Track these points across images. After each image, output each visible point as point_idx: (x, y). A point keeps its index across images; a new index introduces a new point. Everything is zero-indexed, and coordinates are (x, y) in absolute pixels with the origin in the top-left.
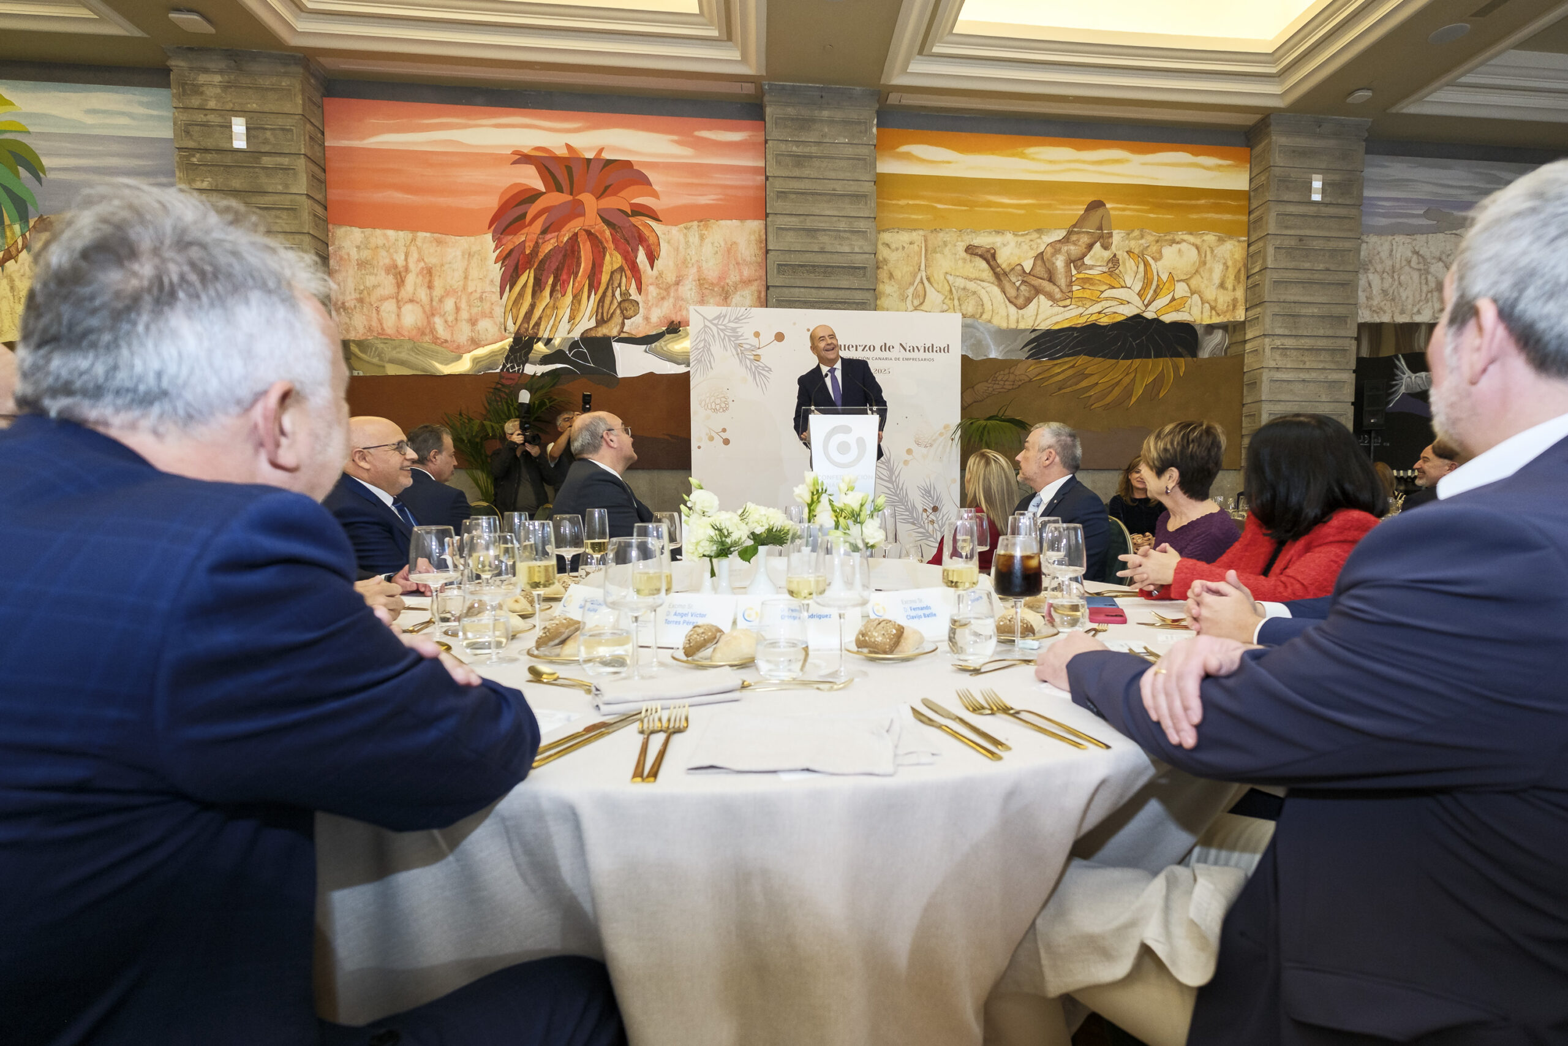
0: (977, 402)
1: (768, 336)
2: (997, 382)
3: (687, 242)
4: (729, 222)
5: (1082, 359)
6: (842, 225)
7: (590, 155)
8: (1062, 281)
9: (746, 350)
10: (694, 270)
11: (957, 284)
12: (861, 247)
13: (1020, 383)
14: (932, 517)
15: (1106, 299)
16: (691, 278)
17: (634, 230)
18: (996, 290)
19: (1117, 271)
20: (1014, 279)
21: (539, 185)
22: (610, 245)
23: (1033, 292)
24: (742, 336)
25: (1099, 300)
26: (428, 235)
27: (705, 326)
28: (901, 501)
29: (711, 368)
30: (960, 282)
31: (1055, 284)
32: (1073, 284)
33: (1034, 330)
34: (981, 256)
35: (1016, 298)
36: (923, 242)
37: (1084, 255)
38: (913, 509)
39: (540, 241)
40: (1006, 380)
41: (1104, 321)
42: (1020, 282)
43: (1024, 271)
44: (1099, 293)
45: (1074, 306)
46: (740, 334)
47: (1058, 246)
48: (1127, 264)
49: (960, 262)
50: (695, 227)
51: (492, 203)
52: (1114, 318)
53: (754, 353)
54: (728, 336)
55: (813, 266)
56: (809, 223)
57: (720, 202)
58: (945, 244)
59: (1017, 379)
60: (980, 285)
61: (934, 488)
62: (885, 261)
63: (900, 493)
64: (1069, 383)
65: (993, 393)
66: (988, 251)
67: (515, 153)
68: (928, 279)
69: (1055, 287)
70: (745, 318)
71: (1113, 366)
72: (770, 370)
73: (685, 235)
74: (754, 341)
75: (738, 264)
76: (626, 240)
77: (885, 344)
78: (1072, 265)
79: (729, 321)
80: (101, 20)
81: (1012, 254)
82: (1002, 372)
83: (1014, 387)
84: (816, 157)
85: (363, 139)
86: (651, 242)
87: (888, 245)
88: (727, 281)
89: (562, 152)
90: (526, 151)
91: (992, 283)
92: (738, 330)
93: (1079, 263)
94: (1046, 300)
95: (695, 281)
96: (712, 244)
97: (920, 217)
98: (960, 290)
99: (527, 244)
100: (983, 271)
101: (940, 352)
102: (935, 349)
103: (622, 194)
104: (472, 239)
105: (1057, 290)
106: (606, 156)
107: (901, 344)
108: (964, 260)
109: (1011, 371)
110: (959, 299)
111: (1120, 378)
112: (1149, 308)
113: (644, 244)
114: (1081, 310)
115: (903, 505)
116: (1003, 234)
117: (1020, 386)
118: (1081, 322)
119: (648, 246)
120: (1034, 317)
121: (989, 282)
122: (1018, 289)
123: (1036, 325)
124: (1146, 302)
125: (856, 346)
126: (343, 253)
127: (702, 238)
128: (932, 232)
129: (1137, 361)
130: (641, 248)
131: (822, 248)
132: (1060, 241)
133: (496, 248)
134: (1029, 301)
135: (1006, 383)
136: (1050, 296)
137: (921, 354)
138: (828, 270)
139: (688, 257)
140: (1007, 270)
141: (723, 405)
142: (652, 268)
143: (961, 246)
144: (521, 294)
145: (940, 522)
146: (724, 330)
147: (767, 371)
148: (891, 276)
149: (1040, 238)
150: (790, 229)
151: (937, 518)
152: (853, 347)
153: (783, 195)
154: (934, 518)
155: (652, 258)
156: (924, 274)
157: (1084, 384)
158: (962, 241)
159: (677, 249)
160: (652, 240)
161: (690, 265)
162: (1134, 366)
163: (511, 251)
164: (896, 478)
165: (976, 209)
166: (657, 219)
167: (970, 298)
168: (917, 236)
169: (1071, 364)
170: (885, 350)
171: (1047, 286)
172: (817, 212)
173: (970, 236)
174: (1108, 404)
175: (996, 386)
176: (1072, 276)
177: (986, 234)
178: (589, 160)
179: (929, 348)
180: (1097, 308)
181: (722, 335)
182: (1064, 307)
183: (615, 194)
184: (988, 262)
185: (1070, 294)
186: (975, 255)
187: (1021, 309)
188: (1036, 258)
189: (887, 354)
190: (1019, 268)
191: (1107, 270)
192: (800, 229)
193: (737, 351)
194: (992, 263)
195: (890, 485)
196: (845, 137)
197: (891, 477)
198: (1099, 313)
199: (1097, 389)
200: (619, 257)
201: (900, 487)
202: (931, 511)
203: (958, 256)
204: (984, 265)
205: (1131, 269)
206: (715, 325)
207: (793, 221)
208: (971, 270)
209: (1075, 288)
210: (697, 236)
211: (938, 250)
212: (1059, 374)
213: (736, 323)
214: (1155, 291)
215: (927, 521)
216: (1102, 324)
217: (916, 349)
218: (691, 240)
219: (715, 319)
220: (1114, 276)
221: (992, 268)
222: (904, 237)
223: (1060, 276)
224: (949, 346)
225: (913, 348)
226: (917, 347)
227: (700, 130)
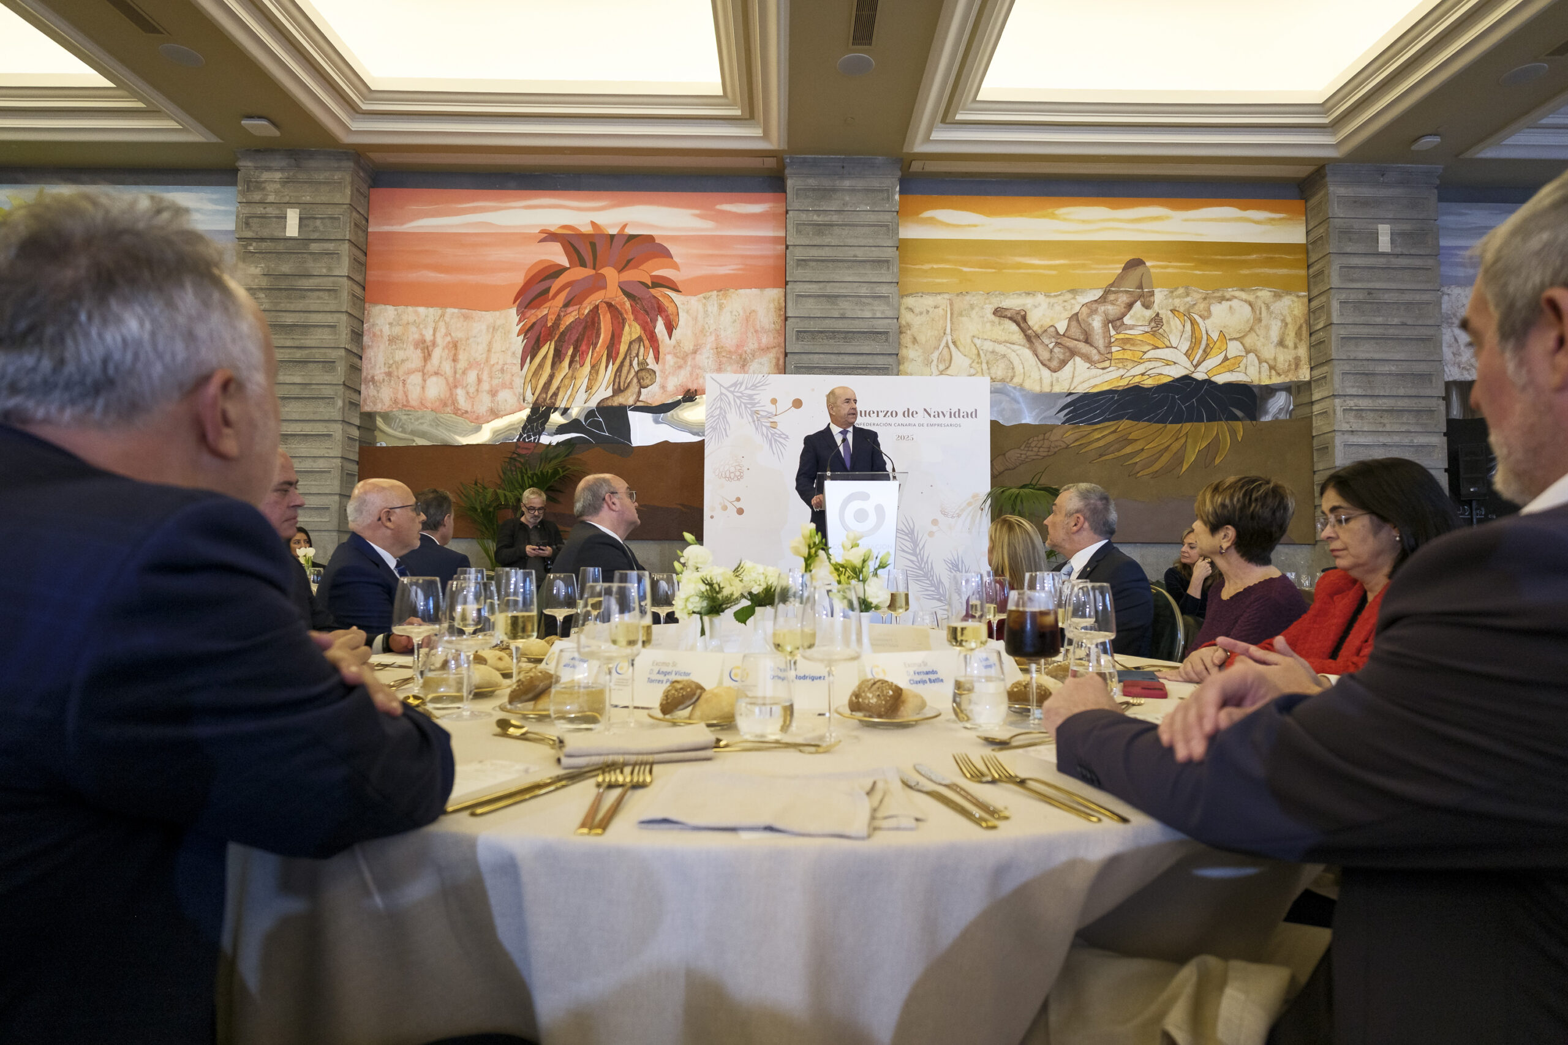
0: (1010, 469)
1: (785, 403)
2: (1030, 449)
3: (706, 312)
4: (748, 291)
5: (1125, 424)
6: (864, 290)
7: (614, 231)
8: (1100, 342)
9: (763, 416)
10: (713, 338)
11: (985, 348)
12: (883, 312)
13: (1056, 449)
15: (1150, 360)
16: (708, 346)
17: (653, 301)
18: (1027, 353)
19: (1161, 331)
20: (1046, 341)
21: (564, 261)
22: (630, 317)
23: (1068, 354)
24: (758, 403)
25: (1142, 361)
26: (456, 310)
27: (721, 394)
28: (926, 575)
29: (727, 436)
30: (988, 346)
31: (1092, 345)
32: (1112, 345)
33: (1070, 394)
34: (1011, 319)
35: (1049, 360)
36: (949, 306)
37: (1124, 315)
38: (938, 584)
39: (562, 314)
40: (1041, 447)
41: (1149, 383)
42: (1054, 344)
43: (1058, 333)
44: (1141, 354)
45: (1114, 368)
46: (756, 401)
47: (1094, 306)
48: (1172, 323)
49: (988, 325)
50: (714, 297)
51: (518, 279)
52: (1159, 379)
53: (771, 420)
54: (745, 404)
55: (833, 332)
56: (830, 289)
57: (740, 272)
58: (972, 307)
59: (1053, 445)
60: (1010, 348)
61: (962, 561)
62: (909, 326)
63: (924, 567)
64: (1112, 449)
65: (1027, 460)
66: (1018, 313)
67: (542, 232)
68: (954, 343)
69: (1091, 348)
70: (762, 385)
71: (1160, 431)
72: (787, 437)
73: (705, 305)
74: (771, 408)
75: (756, 331)
76: (646, 311)
77: (908, 409)
78: (1110, 325)
79: (746, 388)
80: (184, 130)
81: (1044, 315)
82: (1036, 438)
83: (1049, 454)
84: (837, 225)
85: (402, 224)
86: (670, 312)
87: (911, 310)
88: (745, 349)
89: (587, 229)
90: (553, 229)
91: (1024, 346)
92: (755, 397)
93: (1118, 323)
94: (1083, 361)
95: (712, 349)
96: (731, 312)
97: (945, 281)
98: (988, 353)
99: (549, 317)
100: (1013, 333)
101: (967, 417)
102: (961, 414)
103: (644, 267)
104: (497, 313)
105: (1095, 351)
106: (629, 231)
107: (925, 410)
108: (993, 322)
109: (1047, 435)
110: (987, 363)
111: (1168, 443)
112: (1199, 369)
113: (663, 314)
114: (1122, 372)
115: (928, 579)
116: (1034, 295)
117: (1055, 453)
118: (1123, 384)
119: (667, 316)
120: (1070, 380)
121: (1020, 345)
122: (1051, 351)
123: (1072, 388)
124: (1195, 363)
125: (878, 412)
126: (376, 330)
127: (721, 307)
128: (958, 295)
129: (1187, 426)
130: (660, 318)
131: (842, 314)
132: (1096, 301)
133: (520, 321)
134: (1063, 363)
135: (1041, 449)
136: (1087, 358)
137: (947, 420)
138: (848, 335)
139: (706, 326)
140: (1039, 332)
141: (738, 473)
142: (670, 337)
143: (989, 309)
144: (541, 366)
146: (740, 397)
147: (784, 438)
148: (915, 340)
149: (1074, 298)
150: (809, 296)
152: (874, 413)
153: (803, 263)
155: (670, 328)
156: (949, 338)
157: (1128, 450)
158: (990, 303)
159: (696, 319)
160: (671, 309)
161: (708, 334)
162: (1184, 432)
163: (534, 324)
164: (920, 551)
165: (1004, 271)
166: (677, 290)
167: (999, 362)
168: (942, 300)
169: (1113, 429)
170: (908, 416)
171: (1083, 347)
172: (838, 278)
173: (998, 299)
174: (1157, 471)
175: (1029, 453)
176: (1110, 337)
177: (1015, 296)
178: (612, 237)
179: (955, 413)
180: (1140, 369)
181: (738, 402)
182: (1103, 369)
183: (636, 267)
184: (1018, 325)
185: (1109, 356)
186: (1004, 317)
187: (1056, 372)
188: (1070, 319)
189: (910, 420)
190: (1052, 329)
191: (1149, 330)
192: (819, 296)
193: (753, 418)
194: (1022, 325)
195: (914, 558)
196: (867, 205)
197: (914, 550)
198: (1143, 374)
199: (1144, 455)
200: (638, 327)
201: (925, 560)
203: (985, 319)
204: (1014, 327)
205: (1177, 328)
206: (732, 392)
207: (813, 288)
208: (1000, 333)
209: (1114, 349)
210: (716, 305)
211: (964, 313)
212: (1099, 439)
213: (753, 390)
214: (1204, 351)
216: (1145, 386)
217: (941, 415)
218: (710, 309)
219: (731, 386)
220: (1158, 336)
221: (1023, 330)
222: (928, 301)
223: (1097, 337)
224: (976, 410)
225: (938, 413)
226: (942, 412)
227: (722, 203)
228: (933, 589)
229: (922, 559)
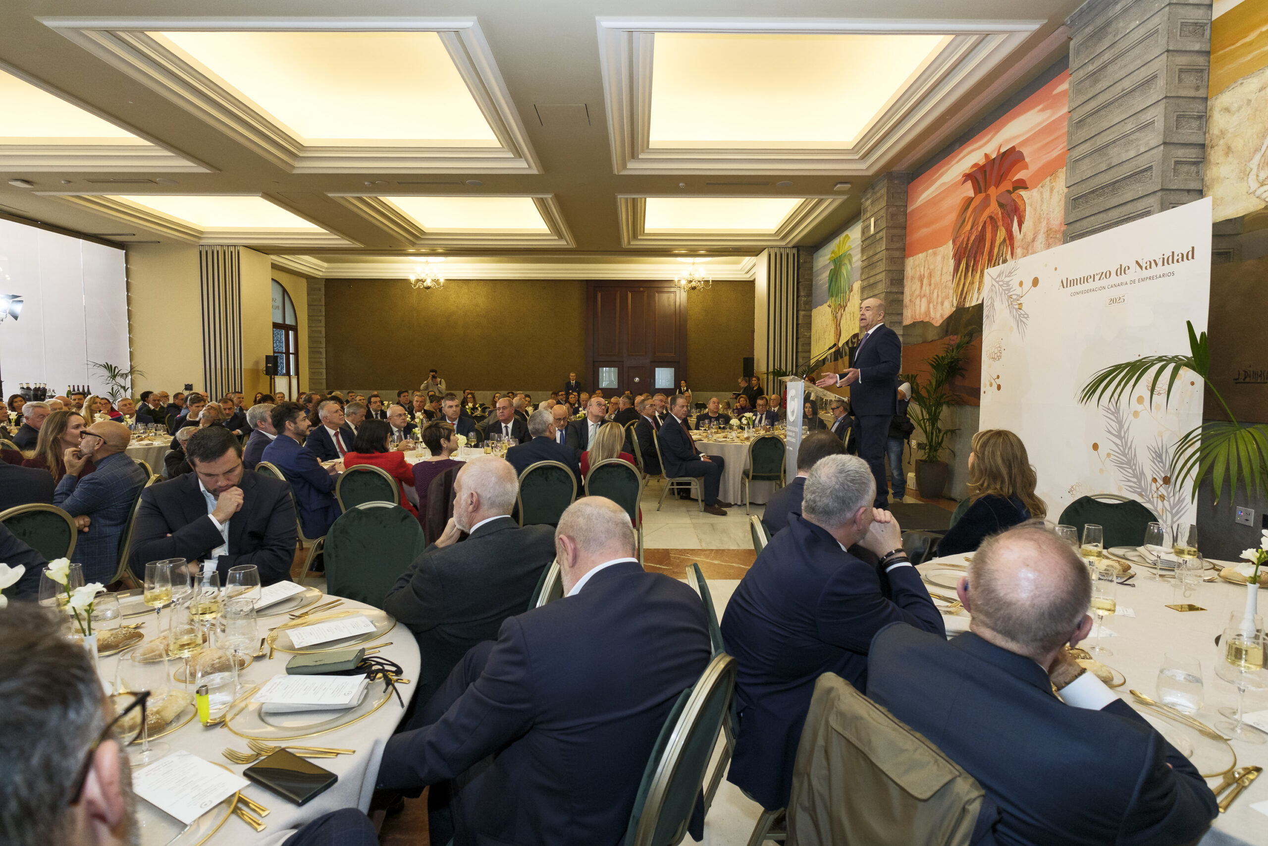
1: (1028, 284)
3: (1042, 199)
6: (1129, 127)
7: (994, 156)
9: (1014, 300)
10: (1045, 224)
12: (1147, 144)
14: (1162, 491)
16: (1042, 231)
17: (1013, 203)
21: (972, 194)
22: (1000, 223)
24: (1012, 288)
26: (931, 251)
27: (992, 285)
28: (1128, 463)
29: (994, 321)
38: (1141, 476)
39: (970, 235)
46: (1011, 286)
50: (1048, 183)
51: (954, 217)
53: (1019, 302)
54: (1004, 291)
55: (1102, 188)
56: (1100, 141)
61: (1166, 450)
62: (1220, 134)
63: (1129, 453)
67: (963, 176)
70: (1014, 270)
72: (1028, 316)
73: (1042, 193)
74: (1019, 291)
76: (1009, 215)
79: (1006, 277)
84: (1110, 63)
85: (916, 201)
86: (1021, 210)
87: (1227, 110)
89: (982, 162)
90: (967, 172)
92: (1010, 283)
95: (1045, 233)
96: (1058, 192)
99: (965, 240)
101: (1182, 260)
102: (1176, 258)
103: (1009, 176)
104: (945, 247)
106: (1003, 150)
113: (1017, 213)
115: (1131, 468)
119: (1020, 214)
125: (1094, 276)
126: (909, 273)
127: (1052, 190)
130: (1015, 218)
131: (1109, 165)
133: (953, 249)
137: (1159, 270)
138: (1114, 186)
139: (1042, 213)
141: (998, 354)
142: (1020, 232)
144: (960, 278)
145: (1172, 500)
146: (1002, 285)
148: (1229, 150)
150: (1084, 157)
151: (1168, 494)
152: (1090, 277)
153: (1082, 123)
154: (1165, 494)
155: (1020, 223)
159: (1035, 210)
160: (1022, 208)
161: (1043, 220)
163: (958, 248)
164: (1125, 433)
166: (1025, 188)
172: (1106, 125)
178: (994, 160)
181: (1001, 290)
183: (1006, 179)
189: (1122, 278)
192: (1092, 153)
193: (1009, 302)
195: (1118, 441)
197: (1119, 431)
200: (1004, 230)
201: (1128, 444)
202: (1161, 483)
206: (998, 282)
210: (1049, 190)
213: (1009, 276)
215: (1155, 495)
217: (1153, 264)
218: (1044, 196)
219: (997, 277)
222: (1251, 86)
224: (1193, 248)
225: (1150, 262)
226: (1155, 261)
227: (1055, 88)
228: (1135, 480)
229: (1126, 443)
